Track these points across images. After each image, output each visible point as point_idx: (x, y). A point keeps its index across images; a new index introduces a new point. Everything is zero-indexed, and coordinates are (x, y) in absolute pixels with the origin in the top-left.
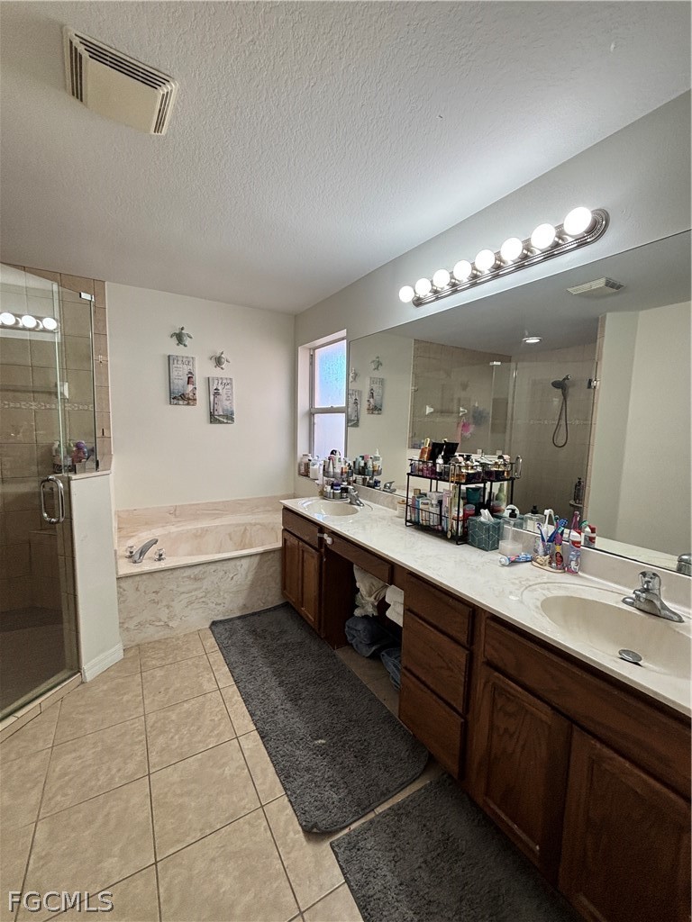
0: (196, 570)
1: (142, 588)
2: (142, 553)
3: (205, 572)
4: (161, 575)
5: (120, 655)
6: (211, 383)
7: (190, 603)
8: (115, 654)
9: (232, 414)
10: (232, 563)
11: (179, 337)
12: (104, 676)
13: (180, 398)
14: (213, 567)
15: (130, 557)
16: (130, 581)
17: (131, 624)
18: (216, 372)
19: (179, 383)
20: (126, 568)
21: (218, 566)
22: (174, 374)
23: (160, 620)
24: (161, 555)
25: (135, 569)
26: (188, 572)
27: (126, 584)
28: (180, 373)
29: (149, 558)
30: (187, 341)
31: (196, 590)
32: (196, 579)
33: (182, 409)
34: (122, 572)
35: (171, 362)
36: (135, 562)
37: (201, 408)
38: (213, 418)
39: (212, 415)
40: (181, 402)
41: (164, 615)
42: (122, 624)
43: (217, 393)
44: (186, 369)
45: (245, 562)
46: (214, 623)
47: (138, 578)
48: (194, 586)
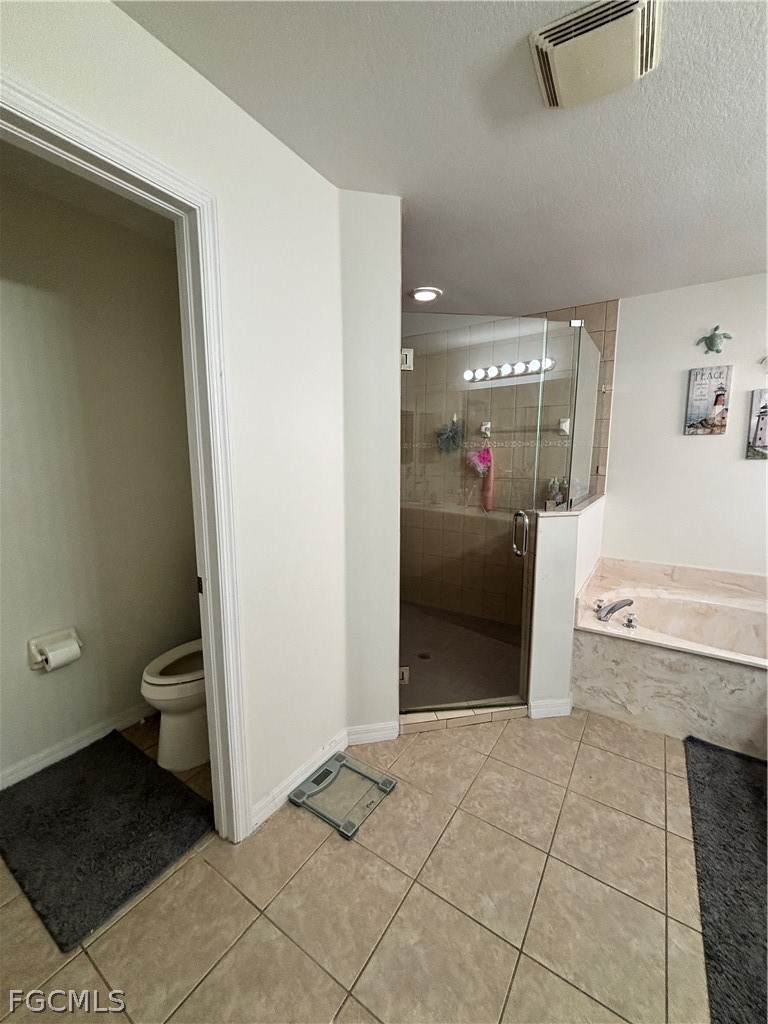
0: (674, 657)
1: (601, 651)
2: (612, 610)
3: (685, 665)
4: (626, 645)
5: (567, 712)
6: (756, 400)
7: (658, 695)
8: (561, 707)
11: (710, 342)
12: (548, 722)
13: (701, 424)
14: (702, 664)
15: (597, 611)
16: (589, 637)
17: (585, 685)
19: (702, 404)
20: (589, 622)
21: (711, 665)
22: (695, 394)
23: (617, 697)
24: (630, 621)
25: (597, 626)
26: (661, 655)
27: (583, 638)
28: (705, 390)
29: (618, 620)
30: (723, 344)
31: (669, 682)
32: (670, 667)
34: (582, 624)
35: (692, 378)
36: (600, 619)
37: (732, 437)
38: (752, 452)
39: (750, 447)
40: (700, 431)
41: (622, 693)
42: (574, 680)
43: (765, 414)
44: (714, 384)
45: (759, 677)
46: (691, 740)
47: (597, 638)
48: (669, 675)
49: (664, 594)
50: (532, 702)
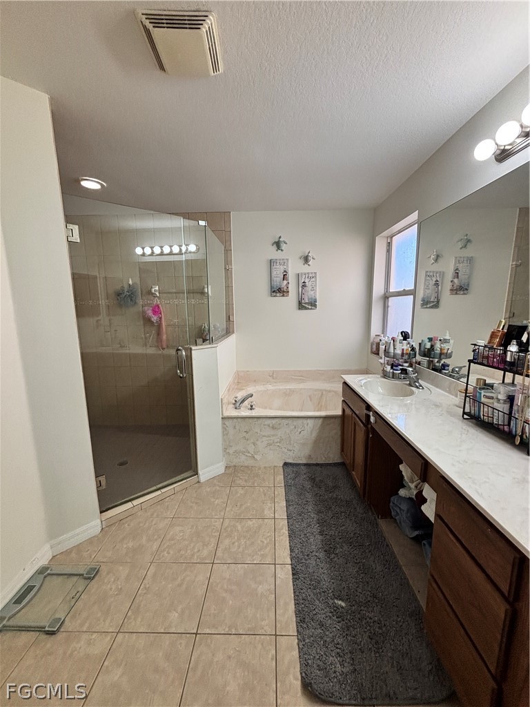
0: (274, 421)
1: (237, 427)
2: (243, 401)
3: (280, 424)
4: (251, 421)
5: (222, 471)
6: (300, 278)
7: (269, 445)
8: (219, 468)
9: (315, 301)
10: (300, 421)
11: (278, 244)
12: (211, 481)
13: (278, 291)
14: (285, 421)
15: (234, 404)
16: (230, 421)
17: (231, 451)
18: (305, 269)
19: (278, 279)
20: (230, 411)
21: (289, 421)
22: (274, 273)
23: (249, 453)
24: (252, 406)
25: (235, 413)
26: (268, 422)
27: (228, 423)
28: (278, 271)
29: (246, 407)
30: (283, 246)
31: (273, 435)
32: (273, 428)
33: (279, 299)
34: (226, 414)
35: (272, 264)
36: (236, 408)
37: (292, 298)
38: (301, 306)
39: (300, 303)
40: (278, 295)
41: (251, 449)
42: (225, 450)
43: (304, 286)
44: (282, 268)
45: (310, 422)
46: (286, 464)
47: (235, 420)
48: (272, 432)
49: (270, 387)
50: (200, 472)
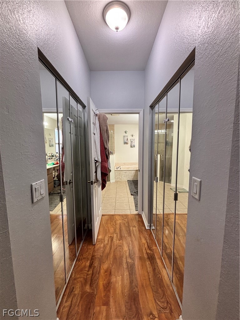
0: (125, 171)
2: (118, 168)
4: (120, 171)
5: (115, 181)
7: (124, 176)
10: (131, 171)
11: (126, 132)
12: (113, 183)
13: (126, 143)
14: (128, 171)
18: (132, 138)
19: (126, 140)
20: (116, 169)
21: (129, 171)
23: (120, 178)
24: (120, 168)
26: (124, 171)
27: (116, 171)
30: (127, 133)
32: (125, 173)
33: (126, 145)
35: (124, 137)
39: (131, 146)
42: (115, 177)
45: (133, 171)
46: (128, 181)
48: (125, 174)
49: (124, 167)
50: (111, 181)
